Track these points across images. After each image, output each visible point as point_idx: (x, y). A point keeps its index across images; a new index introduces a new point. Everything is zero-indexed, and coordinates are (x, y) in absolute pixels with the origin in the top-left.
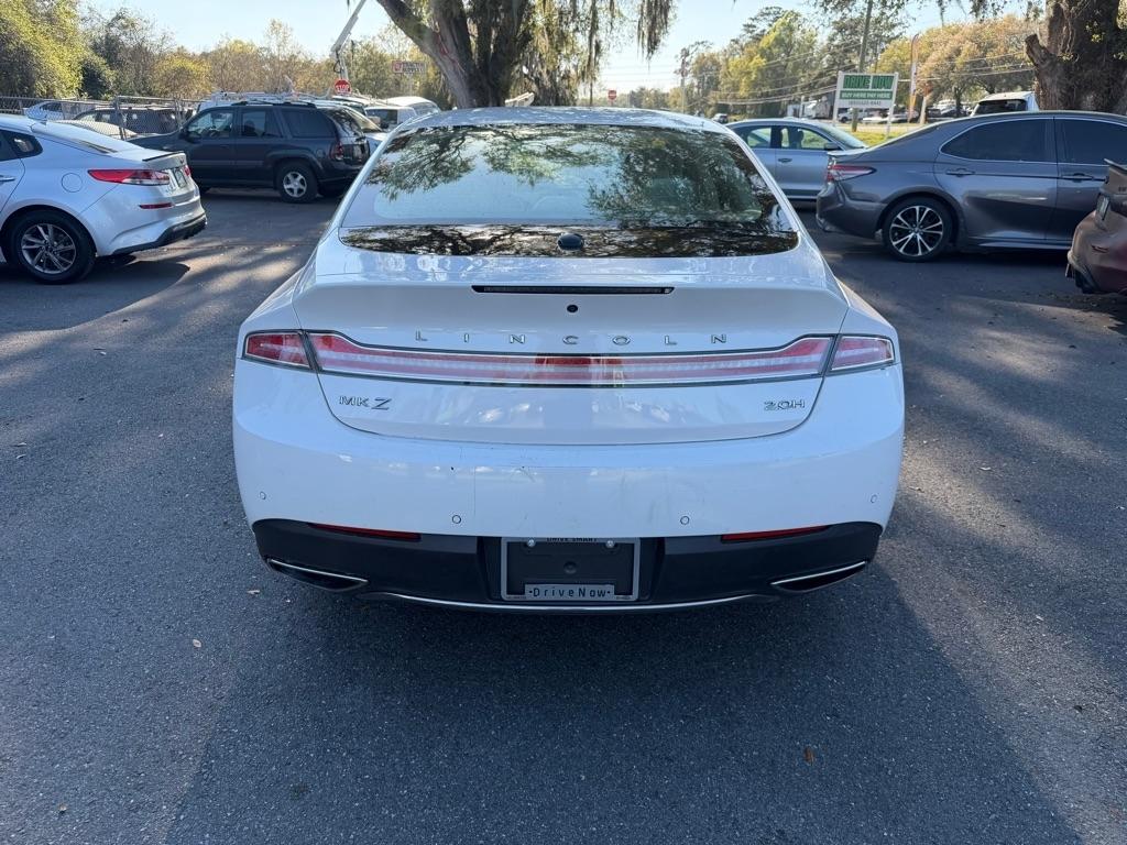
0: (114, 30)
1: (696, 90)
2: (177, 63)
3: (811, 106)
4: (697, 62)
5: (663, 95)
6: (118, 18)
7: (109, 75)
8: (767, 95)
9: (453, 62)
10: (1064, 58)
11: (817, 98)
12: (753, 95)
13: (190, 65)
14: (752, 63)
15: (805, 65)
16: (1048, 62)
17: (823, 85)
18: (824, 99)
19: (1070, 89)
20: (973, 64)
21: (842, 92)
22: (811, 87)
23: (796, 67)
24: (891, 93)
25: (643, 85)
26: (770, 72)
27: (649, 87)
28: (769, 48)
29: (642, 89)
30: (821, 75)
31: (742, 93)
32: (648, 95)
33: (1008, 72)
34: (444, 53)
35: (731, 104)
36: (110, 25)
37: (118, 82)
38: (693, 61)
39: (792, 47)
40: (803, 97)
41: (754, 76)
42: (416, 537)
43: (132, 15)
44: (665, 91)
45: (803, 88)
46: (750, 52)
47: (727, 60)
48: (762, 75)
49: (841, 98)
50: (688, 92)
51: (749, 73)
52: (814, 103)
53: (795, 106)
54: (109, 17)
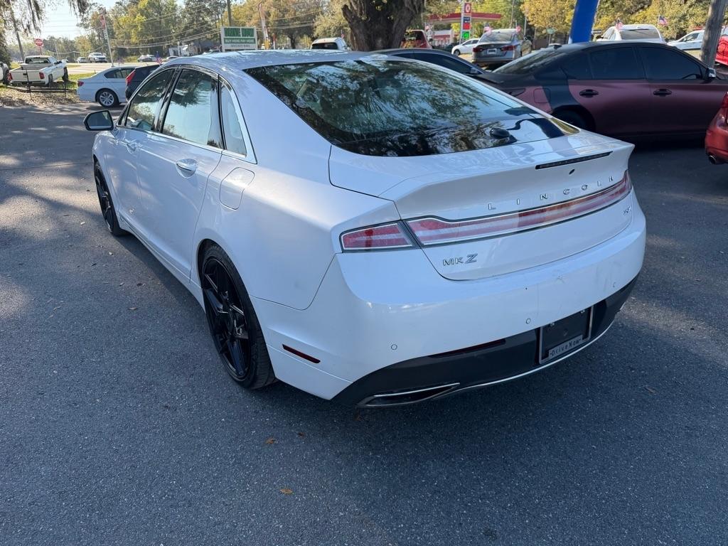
1: (97, 38)
3: (185, 49)
4: (93, 18)
5: (71, 42)
8: (152, 41)
10: (363, 18)
11: (188, 43)
12: (142, 42)
14: (136, 19)
15: (174, 21)
16: (355, 21)
17: (189, 34)
18: (192, 44)
19: (369, 36)
20: (280, 21)
21: (225, 39)
22: (182, 36)
23: (167, 22)
24: (254, 39)
25: (52, 35)
26: (150, 26)
27: (57, 36)
28: (146, 9)
29: (52, 38)
30: (186, 28)
31: (133, 40)
32: (58, 42)
33: (298, 26)
35: (127, 47)
38: (90, 17)
39: (161, 8)
40: (178, 43)
41: (140, 29)
42: (502, 341)
44: (72, 39)
45: (176, 37)
46: (132, 12)
47: (116, 17)
48: (145, 26)
49: (225, 43)
50: (92, 39)
51: (136, 26)
52: (186, 47)
53: (174, 49)
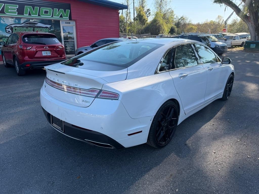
0: (180, 21)
2: (191, 26)
6: (181, 18)
7: (176, 29)
9: (252, 23)
13: (193, 27)
34: (250, 21)
36: (179, 19)
37: (178, 31)
43: (184, 17)
54: (179, 18)
